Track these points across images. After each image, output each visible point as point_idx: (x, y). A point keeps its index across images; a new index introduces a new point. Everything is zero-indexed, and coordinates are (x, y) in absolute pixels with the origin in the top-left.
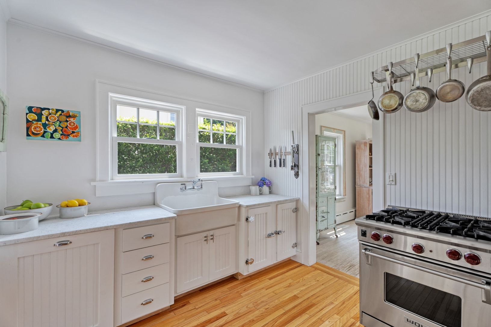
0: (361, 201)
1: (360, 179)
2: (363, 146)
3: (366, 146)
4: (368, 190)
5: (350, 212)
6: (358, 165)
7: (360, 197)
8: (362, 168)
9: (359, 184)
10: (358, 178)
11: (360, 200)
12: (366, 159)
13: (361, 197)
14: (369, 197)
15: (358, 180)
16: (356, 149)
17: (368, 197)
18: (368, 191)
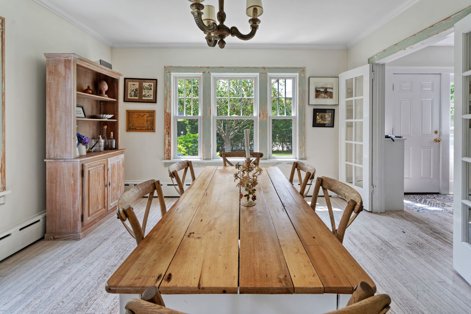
0: (58, 195)
1: (56, 142)
2: (61, 68)
3: (70, 69)
4: (73, 166)
5: (21, 229)
6: (51, 111)
7: (56, 186)
8: (61, 118)
9: (52, 156)
10: (50, 142)
11: (56, 191)
12: (68, 97)
13: (58, 184)
14: (75, 184)
15: (52, 145)
16: (47, 73)
17: (72, 182)
18: (73, 169)
